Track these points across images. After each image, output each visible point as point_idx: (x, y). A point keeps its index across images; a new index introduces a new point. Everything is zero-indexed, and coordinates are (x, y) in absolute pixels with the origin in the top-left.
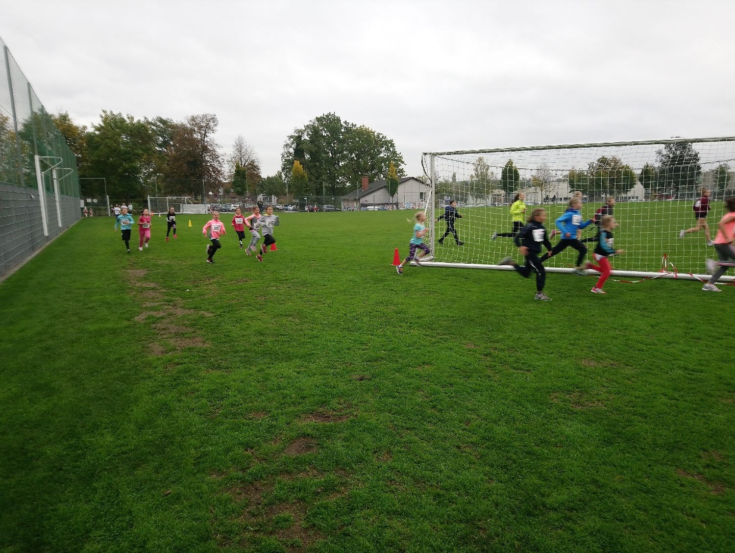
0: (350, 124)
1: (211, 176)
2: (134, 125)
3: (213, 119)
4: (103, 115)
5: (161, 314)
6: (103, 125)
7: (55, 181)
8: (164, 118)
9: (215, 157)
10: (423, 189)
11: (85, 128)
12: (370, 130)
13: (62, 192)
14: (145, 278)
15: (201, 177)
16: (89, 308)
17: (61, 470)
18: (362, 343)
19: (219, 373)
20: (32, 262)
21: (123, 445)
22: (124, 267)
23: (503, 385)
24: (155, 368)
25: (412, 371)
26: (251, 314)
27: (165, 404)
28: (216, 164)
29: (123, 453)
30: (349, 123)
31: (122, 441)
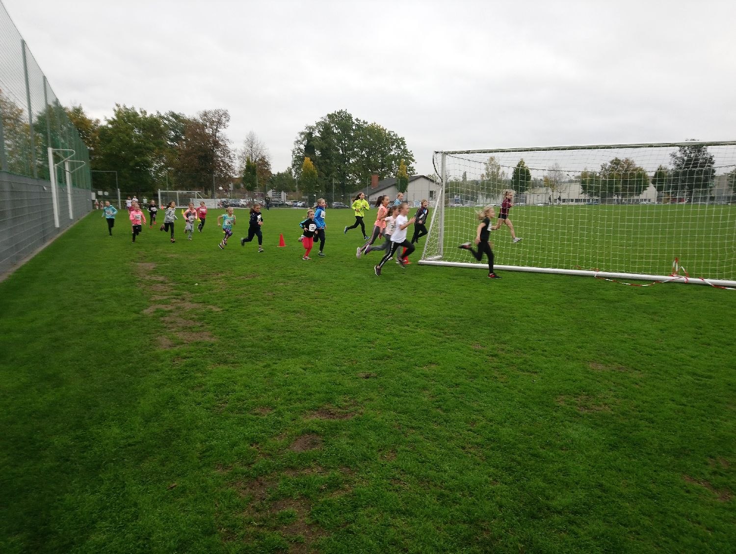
0: (362, 121)
1: (222, 171)
2: (146, 119)
3: (225, 114)
4: (117, 109)
5: (170, 308)
6: (116, 118)
7: (67, 174)
8: (177, 113)
9: (226, 152)
10: (433, 187)
11: (98, 121)
12: (381, 127)
13: (74, 184)
14: (155, 272)
15: (211, 172)
16: (98, 300)
17: (67, 460)
18: (369, 341)
19: (225, 368)
20: (43, 252)
21: (129, 437)
22: (132, 260)
23: (509, 387)
24: (162, 361)
25: (418, 370)
26: (258, 310)
27: (172, 397)
28: (227, 160)
29: (130, 445)
30: (360, 121)
31: (129, 434)
